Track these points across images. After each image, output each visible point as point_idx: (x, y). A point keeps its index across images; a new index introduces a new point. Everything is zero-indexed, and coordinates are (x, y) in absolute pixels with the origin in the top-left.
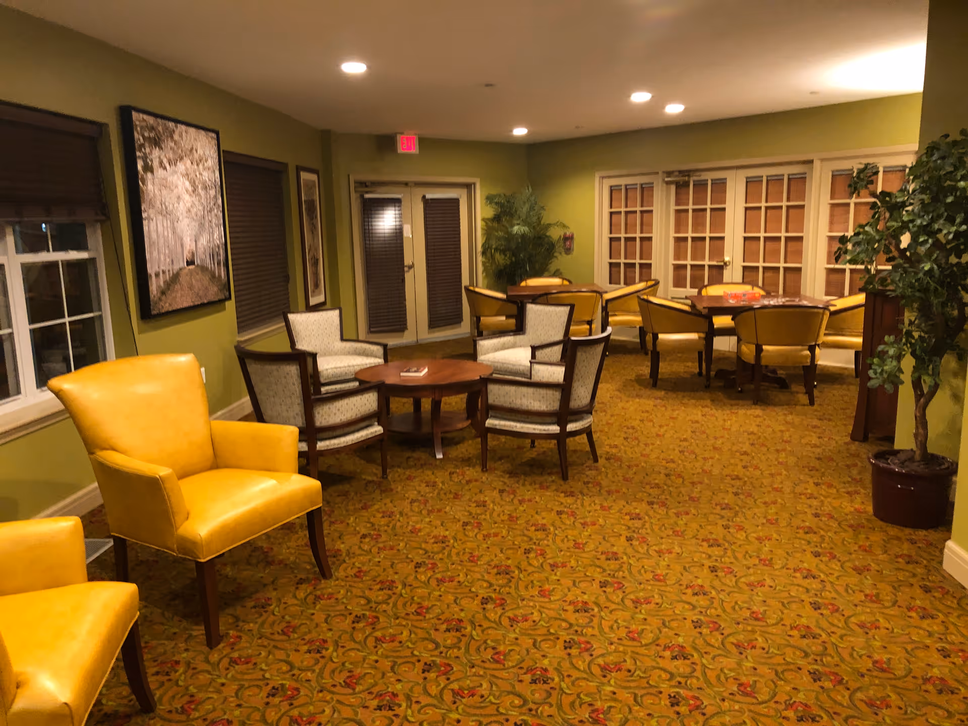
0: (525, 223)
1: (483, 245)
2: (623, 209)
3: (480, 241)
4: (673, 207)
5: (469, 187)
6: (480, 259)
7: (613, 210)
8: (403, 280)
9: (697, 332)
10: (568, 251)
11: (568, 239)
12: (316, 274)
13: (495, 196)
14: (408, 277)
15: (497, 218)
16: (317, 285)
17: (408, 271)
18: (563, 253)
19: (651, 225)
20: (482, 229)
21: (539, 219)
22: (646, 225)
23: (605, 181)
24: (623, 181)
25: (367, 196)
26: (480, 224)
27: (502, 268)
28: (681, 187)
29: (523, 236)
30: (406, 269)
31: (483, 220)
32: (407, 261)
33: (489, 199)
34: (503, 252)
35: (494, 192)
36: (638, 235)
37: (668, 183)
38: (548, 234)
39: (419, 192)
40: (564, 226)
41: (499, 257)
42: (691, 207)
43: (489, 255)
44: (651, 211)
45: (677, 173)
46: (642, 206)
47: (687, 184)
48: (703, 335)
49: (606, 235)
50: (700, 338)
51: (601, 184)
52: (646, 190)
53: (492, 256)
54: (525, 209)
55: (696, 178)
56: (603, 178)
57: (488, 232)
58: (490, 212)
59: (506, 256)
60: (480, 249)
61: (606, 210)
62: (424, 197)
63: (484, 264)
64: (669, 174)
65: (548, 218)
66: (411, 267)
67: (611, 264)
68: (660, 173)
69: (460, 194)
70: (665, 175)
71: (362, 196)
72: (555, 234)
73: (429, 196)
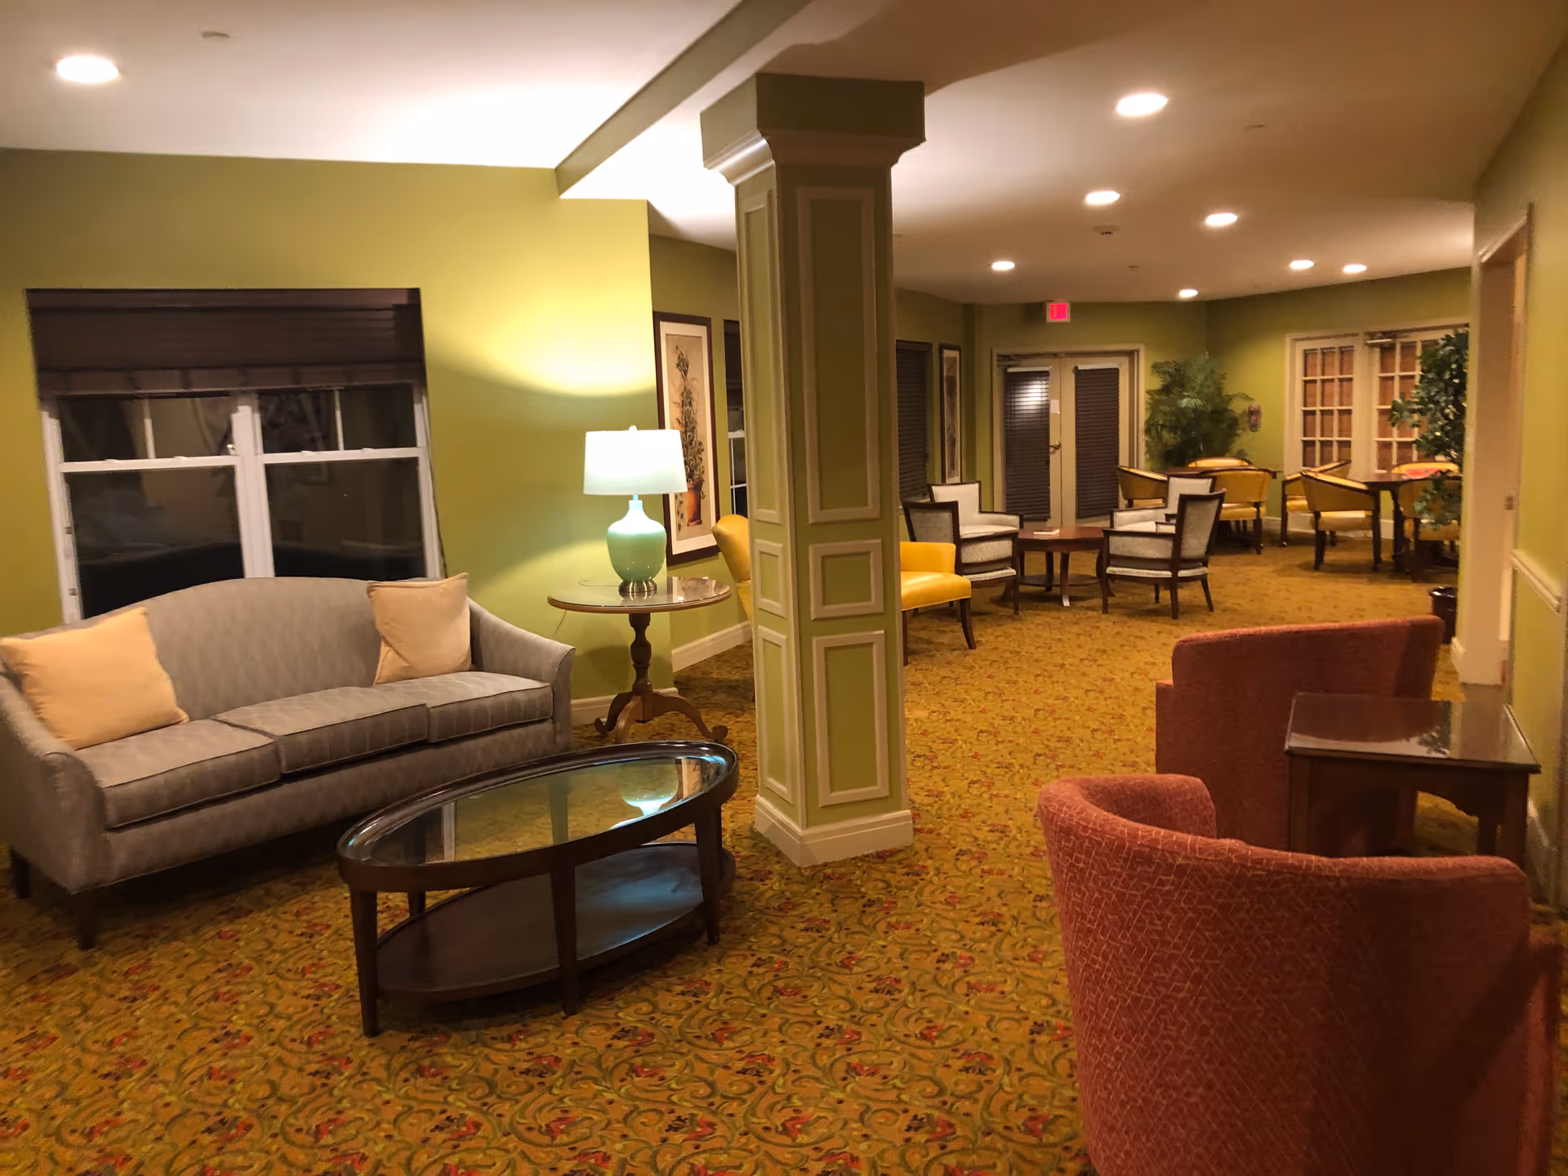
0: (1199, 395)
1: (1147, 422)
2: (1319, 378)
3: (1143, 416)
4: (1377, 373)
5: (1131, 355)
6: (1143, 438)
7: (1307, 378)
8: (1048, 462)
9: (1365, 510)
10: (1254, 427)
11: (1254, 413)
12: (952, 454)
13: (1163, 365)
14: (1054, 459)
15: (1166, 390)
16: (953, 465)
17: (1054, 452)
18: (1248, 430)
19: (1350, 395)
20: (1147, 403)
21: (1219, 389)
22: (1345, 396)
23: (1298, 344)
24: (1318, 345)
25: (1011, 370)
26: (1143, 399)
27: (1171, 448)
28: (1386, 351)
29: (1195, 410)
30: (1051, 450)
31: (1148, 392)
32: (1053, 441)
33: (1156, 368)
34: (1173, 429)
35: (1161, 360)
36: (1336, 408)
37: (1372, 346)
38: (1230, 408)
39: (1071, 363)
40: (1247, 398)
41: (1167, 436)
42: (1397, 373)
43: (1153, 432)
44: (1350, 380)
45: (1380, 335)
46: (1341, 373)
47: (1392, 347)
48: (1370, 513)
49: (1299, 408)
50: (1367, 516)
51: (1293, 348)
52: (1346, 352)
53: (1160, 437)
54: (1200, 378)
55: (1405, 340)
56: (1297, 340)
57: (1154, 406)
58: (1157, 383)
59: (1176, 433)
60: (1142, 425)
61: (1300, 379)
62: (1076, 368)
63: (1147, 444)
64: (1372, 335)
65: (1230, 389)
66: (1058, 447)
67: (1305, 442)
68: (1361, 334)
69: (1122, 364)
70: (1368, 337)
71: (1005, 371)
72: (1238, 407)
73: (1081, 367)
